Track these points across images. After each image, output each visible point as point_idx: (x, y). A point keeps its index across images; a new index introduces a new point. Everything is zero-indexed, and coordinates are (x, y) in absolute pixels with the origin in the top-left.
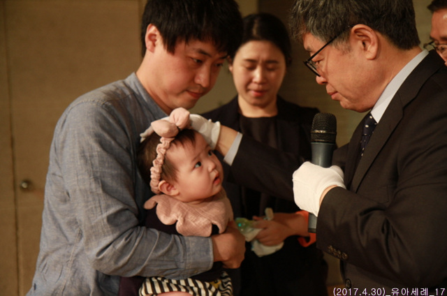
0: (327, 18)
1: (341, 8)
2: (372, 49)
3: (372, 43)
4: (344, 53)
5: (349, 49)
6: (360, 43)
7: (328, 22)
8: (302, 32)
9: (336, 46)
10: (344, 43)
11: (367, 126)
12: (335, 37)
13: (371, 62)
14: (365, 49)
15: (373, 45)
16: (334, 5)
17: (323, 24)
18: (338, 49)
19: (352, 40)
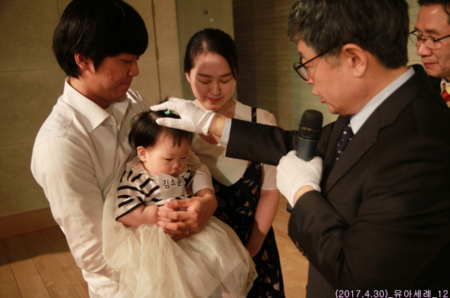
0: (322, 32)
1: (336, 25)
2: (360, 69)
3: (361, 62)
4: (333, 67)
5: (339, 65)
6: (350, 60)
7: (322, 37)
8: (296, 38)
9: (326, 60)
10: (335, 58)
11: (345, 133)
12: (326, 51)
13: (358, 79)
14: (354, 66)
15: (363, 64)
16: (329, 21)
17: (316, 37)
18: (328, 63)
19: (342, 57)
